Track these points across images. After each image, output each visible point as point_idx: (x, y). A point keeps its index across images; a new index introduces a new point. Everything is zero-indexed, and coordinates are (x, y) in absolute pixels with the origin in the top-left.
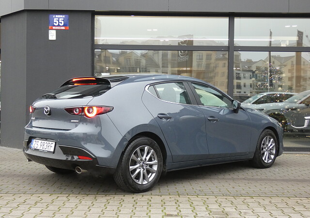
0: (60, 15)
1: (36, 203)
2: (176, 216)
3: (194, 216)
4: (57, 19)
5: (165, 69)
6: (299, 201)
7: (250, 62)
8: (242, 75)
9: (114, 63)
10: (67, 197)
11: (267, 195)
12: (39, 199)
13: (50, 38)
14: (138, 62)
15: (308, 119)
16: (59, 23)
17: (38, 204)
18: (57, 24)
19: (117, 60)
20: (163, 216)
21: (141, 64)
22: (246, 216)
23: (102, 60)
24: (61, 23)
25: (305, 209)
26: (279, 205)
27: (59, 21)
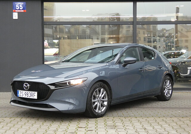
0: (20, 2)
4: (18, 5)
6: (165, 119)
11: (146, 116)
13: (14, 18)
14: (84, 31)
15: (190, 69)
16: (19, 7)
17: (2, 123)
18: (18, 9)
19: (69, 31)
21: (87, 33)
23: (58, 31)
24: (21, 7)
25: (166, 123)
26: (150, 121)
27: (19, 6)
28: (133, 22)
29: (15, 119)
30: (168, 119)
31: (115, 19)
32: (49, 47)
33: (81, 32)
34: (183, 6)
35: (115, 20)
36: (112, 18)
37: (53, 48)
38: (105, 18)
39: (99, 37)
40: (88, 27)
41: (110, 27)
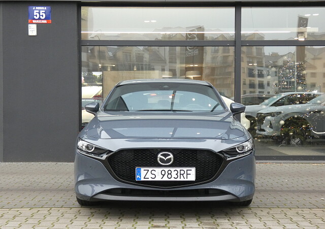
0: (41, 6)
1: (14, 217)
2: (164, 227)
3: (183, 227)
4: (38, 11)
5: (173, 65)
6: (300, 212)
7: (275, 56)
8: (265, 72)
9: (111, 59)
10: (49, 210)
11: (267, 207)
12: (18, 213)
13: (30, 34)
14: (140, 58)
16: (40, 15)
17: (17, 218)
18: (38, 18)
19: (114, 55)
20: (149, 228)
21: (144, 59)
22: (238, 227)
24: (42, 16)
25: (304, 220)
26: (276, 216)
27: (39, 13)
28: (235, 41)
29: (39, 211)
30: (305, 212)
31: (195, 36)
32: (86, 84)
33: (135, 58)
34: (317, 15)
35: (195, 38)
36: (190, 34)
37: (92, 85)
38: (176, 34)
39: (166, 68)
40: (146, 49)
41: (187, 50)
